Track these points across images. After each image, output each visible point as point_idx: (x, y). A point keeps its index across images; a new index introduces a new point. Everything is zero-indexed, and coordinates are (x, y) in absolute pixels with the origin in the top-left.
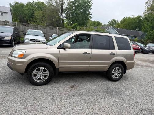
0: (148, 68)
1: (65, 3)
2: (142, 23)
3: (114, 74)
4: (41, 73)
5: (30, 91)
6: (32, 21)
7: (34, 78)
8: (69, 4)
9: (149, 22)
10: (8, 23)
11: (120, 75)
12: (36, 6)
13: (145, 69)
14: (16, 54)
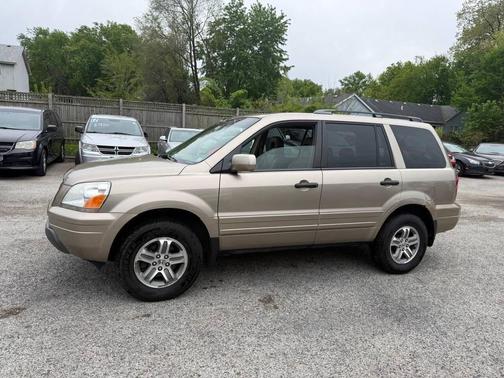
0: (493, 224)
1: (202, 25)
2: (450, 80)
3: (398, 250)
4: (162, 257)
5: (131, 322)
6: (100, 87)
7: (140, 276)
8: (213, 27)
9: (471, 76)
10: (15, 98)
11: (414, 253)
12: (107, 38)
13: (485, 229)
14: (80, 199)
